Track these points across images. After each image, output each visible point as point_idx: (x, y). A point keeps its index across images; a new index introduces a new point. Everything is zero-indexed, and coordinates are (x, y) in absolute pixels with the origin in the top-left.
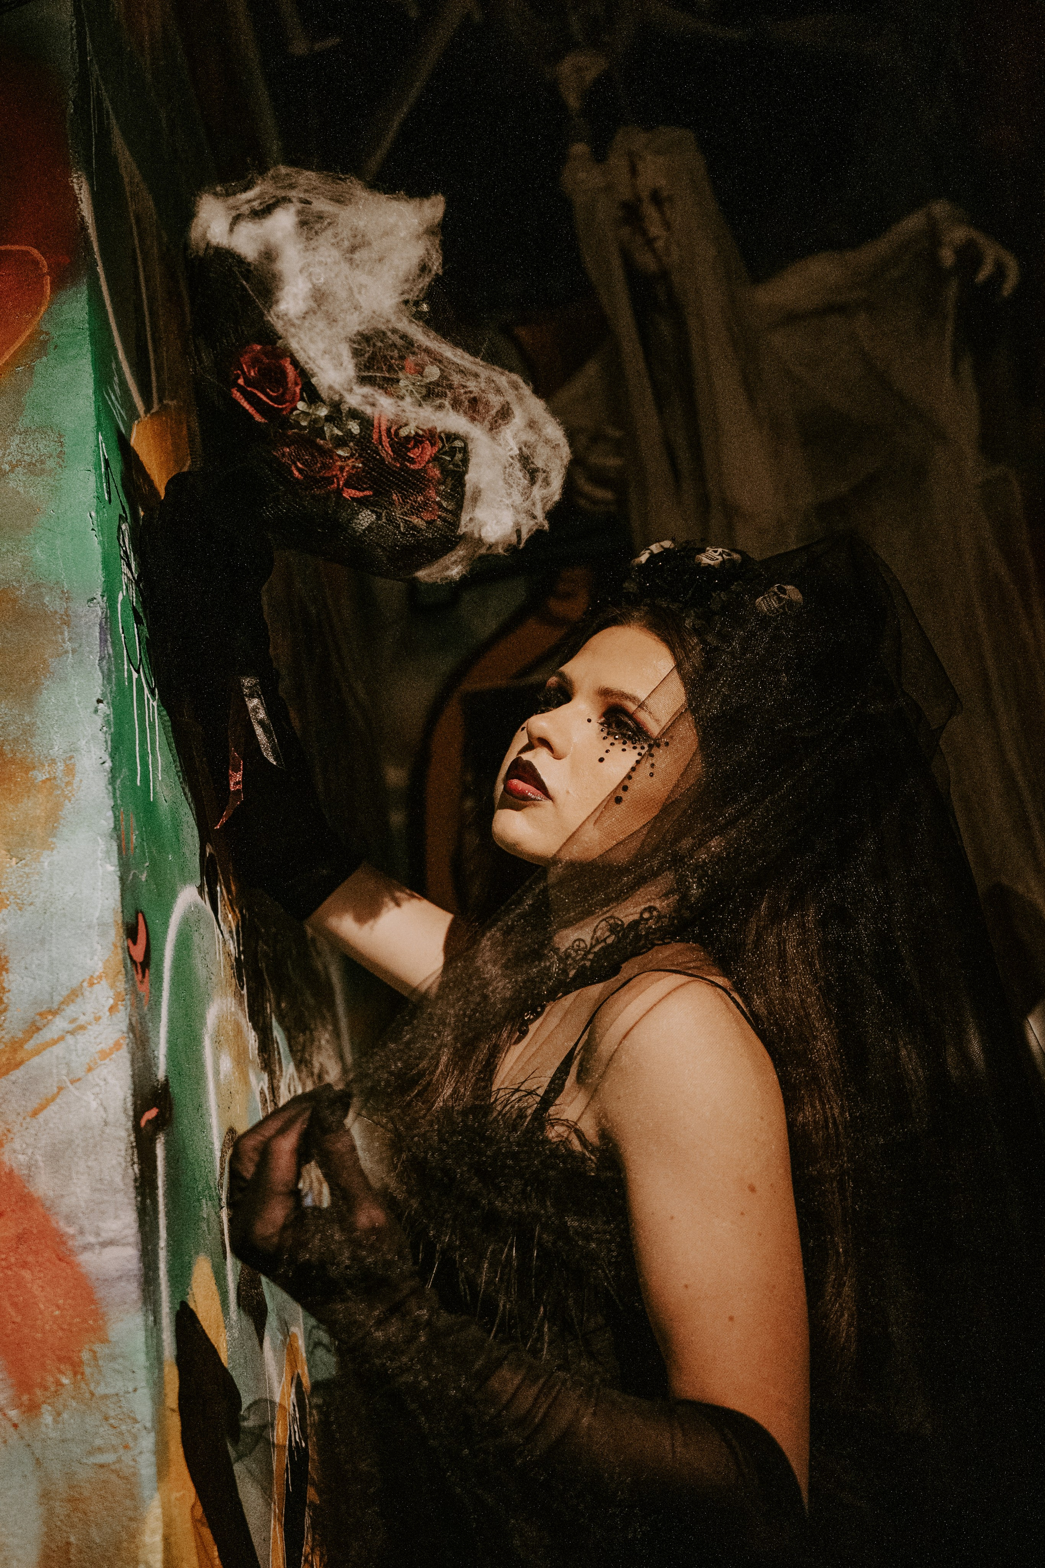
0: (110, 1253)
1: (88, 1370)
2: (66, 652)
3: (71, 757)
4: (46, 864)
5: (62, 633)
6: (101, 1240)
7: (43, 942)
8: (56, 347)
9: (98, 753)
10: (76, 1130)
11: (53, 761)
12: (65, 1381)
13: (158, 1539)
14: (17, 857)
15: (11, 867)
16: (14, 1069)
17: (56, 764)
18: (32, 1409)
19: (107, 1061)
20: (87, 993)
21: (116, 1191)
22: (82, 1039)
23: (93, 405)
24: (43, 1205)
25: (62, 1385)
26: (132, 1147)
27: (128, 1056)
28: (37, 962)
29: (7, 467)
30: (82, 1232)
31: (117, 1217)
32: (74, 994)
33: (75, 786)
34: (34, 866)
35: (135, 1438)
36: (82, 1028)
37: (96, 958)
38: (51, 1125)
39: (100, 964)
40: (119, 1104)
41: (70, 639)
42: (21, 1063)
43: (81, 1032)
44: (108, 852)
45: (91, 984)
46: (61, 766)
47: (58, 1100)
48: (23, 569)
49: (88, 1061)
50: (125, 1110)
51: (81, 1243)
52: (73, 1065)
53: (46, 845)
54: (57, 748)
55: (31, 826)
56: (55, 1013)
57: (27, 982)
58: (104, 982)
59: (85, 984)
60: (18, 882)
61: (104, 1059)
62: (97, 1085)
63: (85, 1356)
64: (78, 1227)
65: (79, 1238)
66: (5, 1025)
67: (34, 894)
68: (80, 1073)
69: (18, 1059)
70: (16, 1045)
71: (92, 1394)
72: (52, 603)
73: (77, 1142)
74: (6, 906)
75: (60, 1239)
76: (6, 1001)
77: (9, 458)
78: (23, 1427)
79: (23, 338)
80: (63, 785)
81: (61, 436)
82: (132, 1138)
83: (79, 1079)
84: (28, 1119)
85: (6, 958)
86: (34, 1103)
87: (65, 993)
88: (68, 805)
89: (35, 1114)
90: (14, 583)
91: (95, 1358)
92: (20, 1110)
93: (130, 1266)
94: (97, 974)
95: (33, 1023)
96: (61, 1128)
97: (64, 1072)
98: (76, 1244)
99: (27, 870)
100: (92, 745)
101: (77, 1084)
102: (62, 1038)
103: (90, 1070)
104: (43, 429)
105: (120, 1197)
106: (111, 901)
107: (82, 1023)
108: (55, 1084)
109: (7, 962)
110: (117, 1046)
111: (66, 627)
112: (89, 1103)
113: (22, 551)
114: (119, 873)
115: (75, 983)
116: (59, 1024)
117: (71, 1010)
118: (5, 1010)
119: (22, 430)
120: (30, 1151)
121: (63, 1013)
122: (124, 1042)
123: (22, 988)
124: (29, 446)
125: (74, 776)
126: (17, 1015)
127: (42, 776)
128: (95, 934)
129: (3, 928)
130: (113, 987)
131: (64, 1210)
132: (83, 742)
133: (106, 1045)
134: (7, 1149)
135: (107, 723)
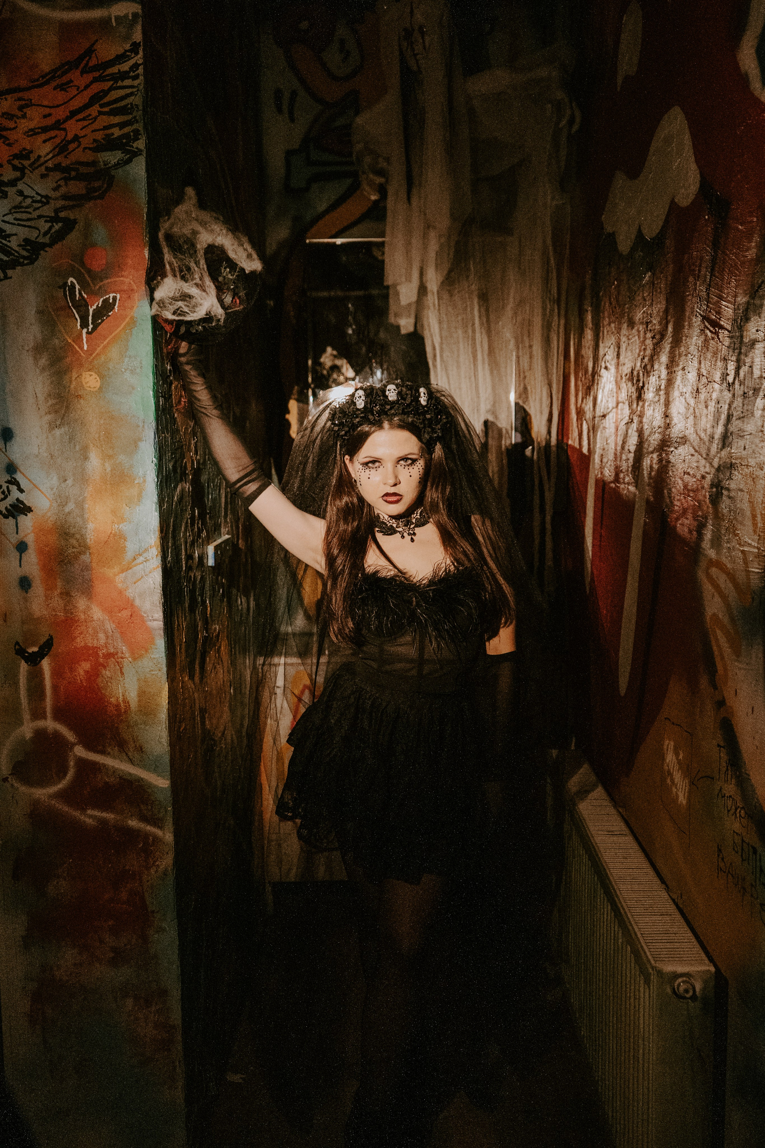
0: (155, 623)
1: (150, 651)
2: (143, 441)
3: (145, 477)
4: (138, 510)
6: (153, 619)
7: (136, 534)
8: (139, 325)
9: (153, 475)
10: (146, 589)
11: (139, 478)
14: (129, 507)
15: (127, 510)
16: (129, 570)
18: (135, 659)
19: (155, 571)
20: (149, 550)
22: (148, 563)
24: (137, 608)
28: (135, 540)
29: (123, 370)
30: (148, 616)
31: (157, 613)
32: (146, 550)
33: (146, 486)
34: (134, 510)
35: (161, 669)
36: (148, 560)
37: (152, 539)
38: (140, 587)
39: (154, 542)
40: (158, 583)
41: (144, 436)
42: (131, 568)
44: (156, 509)
45: (151, 548)
46: (141, 479)
47: (141, 580)
48: (129, 409)
49: (150, 570)
50: (160, 585)
51: (148, 619)
52: (145, 571)
53: (137, 504)
54: (140, 473)
55: (133, 498)
56: (140, 555)
57: (132, 545)
58: (155, 548)
59: (149, 548)
60: (129, 515)
62: (152, 577)
63: (149, 648)
64: (146, 615)
66: (126, 557)
67: (134, 519)
68: (147, 573)
70: (130, 563)
71: (150, 657)
72: (139, 423)
73: (146, 592)
74: (126, 522)
75: (142, 617)
76: (126, 550)
77: (124, 367)
78: (133, 663)
79: (128, 319)
80: (142, 486)
81: (141, 360)
84: (133, 584)
85: (126, 537)
86: (134, 580)
87: (143, 549)
88: (144, 492)
89: (135, 583)
90: (127, 414)
91: (151, 648)
92: (131, 582)
93: (160, 626)
94: (153, 545)
95: (134, 557)
96: (142, 588)
97: (143, 572)
98: (146, 619)
99: (132, 511)
100: (151, 473)
101: (146, 576)
102: (142, 563)
103: (150, 573)
104: (135, 357)
105: (158, 608)
106: (156, 523)
108: (140, 575)
109: (126, 539)
111: (143, 432)
112: (150, 582)
113: (129, 403)
114: (158, 515)
115: (146, 547)
116: (141, 559)
117: (145, 555)
118: (126, 553)
119: (128, 356)
120: (134, 593)
121: (143, 556)
122: (159, 566)
123: (131, 547)
124: (131, 363)
125: (145, 483)
126: (129, 555)
127: (136, 482)
128: (152, 533)
129: (125, 528)
130: (157, 549)
131: (143, 610)
132: (148, 472)
133: (155, 566)
134: (127, 591)
135: (156, 465)
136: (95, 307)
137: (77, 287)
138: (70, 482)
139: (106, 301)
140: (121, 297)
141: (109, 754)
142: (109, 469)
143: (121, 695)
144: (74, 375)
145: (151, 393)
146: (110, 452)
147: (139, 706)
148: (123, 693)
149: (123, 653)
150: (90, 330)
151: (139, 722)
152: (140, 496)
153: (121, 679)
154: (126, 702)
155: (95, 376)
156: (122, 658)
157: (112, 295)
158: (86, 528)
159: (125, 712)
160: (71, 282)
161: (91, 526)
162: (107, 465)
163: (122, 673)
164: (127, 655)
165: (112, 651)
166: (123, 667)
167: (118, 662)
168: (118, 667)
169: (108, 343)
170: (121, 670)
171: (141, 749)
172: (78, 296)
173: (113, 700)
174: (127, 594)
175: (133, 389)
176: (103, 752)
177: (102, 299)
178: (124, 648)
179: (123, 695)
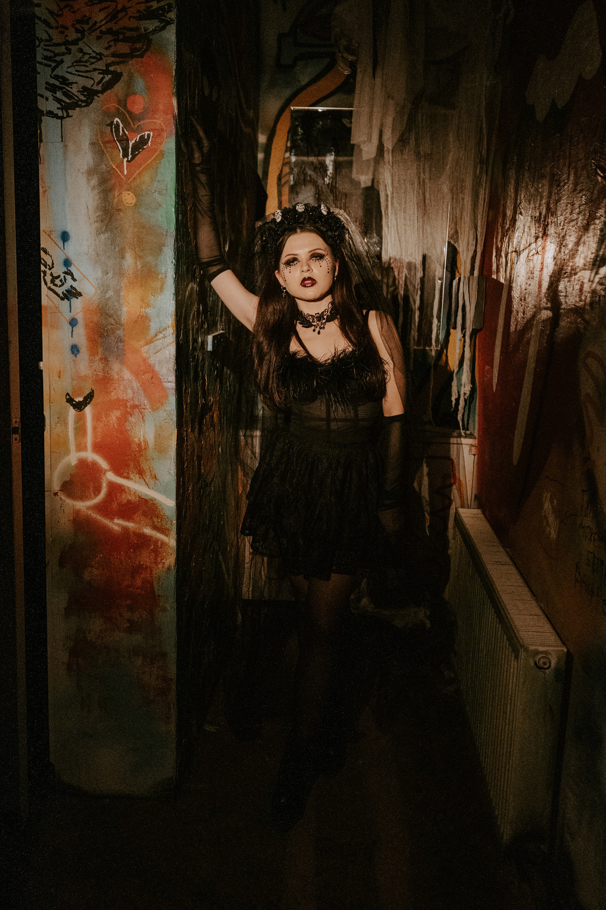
0: (170, 384)
1: (165, 405)
2: (166, 246)
3: (166, 273)
4: (160, 298)
6: (168, 381)
7: (158, 316)
8: (166, 157)
9: (172, 273)
10: (164, 358)
12: (161, 406)
13: (176, 437)
14: (153, 296)
15: (152, 298)
16: (151, 343)
18: (153, 411)
19: (171, 345)
20: (167, 329)
22: (166, 339)
23: (175, 176)
24: (157, 372)
26: (175, 363)
27: (175, 344)
28: (157, 321)
29: (153, 191)
31: (171, 377)
32: (165, 329)
33: (167, 281)
34: (157, 299)
35: (173, 419)
36: (166, 337)
37: (170, 322)
38: (159, 356)
41: (167, 243)
42: (153, 342)
44: (173, 299)
45: (168, 327)
46: (163, 275)
47: (160, 351)
48: (156, 221)
49: (167, 344)
50: (174, 356)
52: (164, 344)
53: (160, 294)
54: (163, 270)
55: (157, 289)
56: (160, 332)
58: (171, 328)
60: (153, 302)
62: (169, 350)
63: (165, 402)
64: (163, 378)
66: (150, 333)
67: (157, 305)
68: (165, 346)
70: (152, 338)
72: (163, 232)
73: (164, 361)
74: (151, 307)
75: (160, 379)
76: (150, 328)
78: (152, 413)
79: (158, 152)
80: (164, 280)
81: (167, 184)
83: (165, 348)
84: (154, 354)
86: (155, 351)
87: (163, 328)
88: (165, 285)
89: (156, 353)
90: (155, 225)
92: (153, 352)
93: (173, 387)
94: (170, 325)
95: (156, 334)
96: (161, 357)
97: (162, 346)
98: (163, 381)
99: (155, 299)
102: (162, 338)
103: (167, 346)
104: (162, 181)
105: (172, 373)
106: (173, 309)
108: (160, 348)
109: (151, 320)
110: (173, 342)
111: (166, 239)
112: (167, 353)
113: (156, 216)
115: (165, 327)
116: (161, 335)
117: (164, 332)
118: (150, 330)
119: (157, 180)
120: (154, 361)
121: (162, 333)
122: (175, 342)
123: (154, 326)
124: (159, 186)
125: (166, 278)
126: (152, 332)
127: (160, 277)
128: (169, 316)
129: (150, 312)
130: (173, 329)
131: (161, 374)
132: (169, 270)
133: (171, 341)
134: (150, 359)
135: (174, 265)
136: (133, 142)
137: (121, 125)
138: (110, 275)
139: (142, 137)
140: (153, 135)
141: (132, 479)
142: (139, 267)
143: (142, 436)
144: (116, 193)
145: (173, 209)
146: (141, 254)
147: (156, 445)
148: (143, 434)
149: (144, 406)
150: (129, 159)
151: (155, 457)
152: (162, 289)
153: (143, 425)
154: (146, 442)
155: (132, 194)
156: (144, 409)
157: (147, 133)
158: (121, 310)
159: (145, 449)
160: (117, 121)
161: (125, 309)
162: (138, 263)
163: (144, 420)
164: (148, 407)
165: (137, 404)
166: (144, 416)
167: (140, 412)
168: (141, 416)
169: (142, 170)
170: (143, 418)
171: (155, 477)
172: (121, 132)
173: (136, 440)
174: (149, 361)
175: (160, 206)
176: (128, 478)
177: (139, 136)
178: (146, 401)
179: (144, 437)
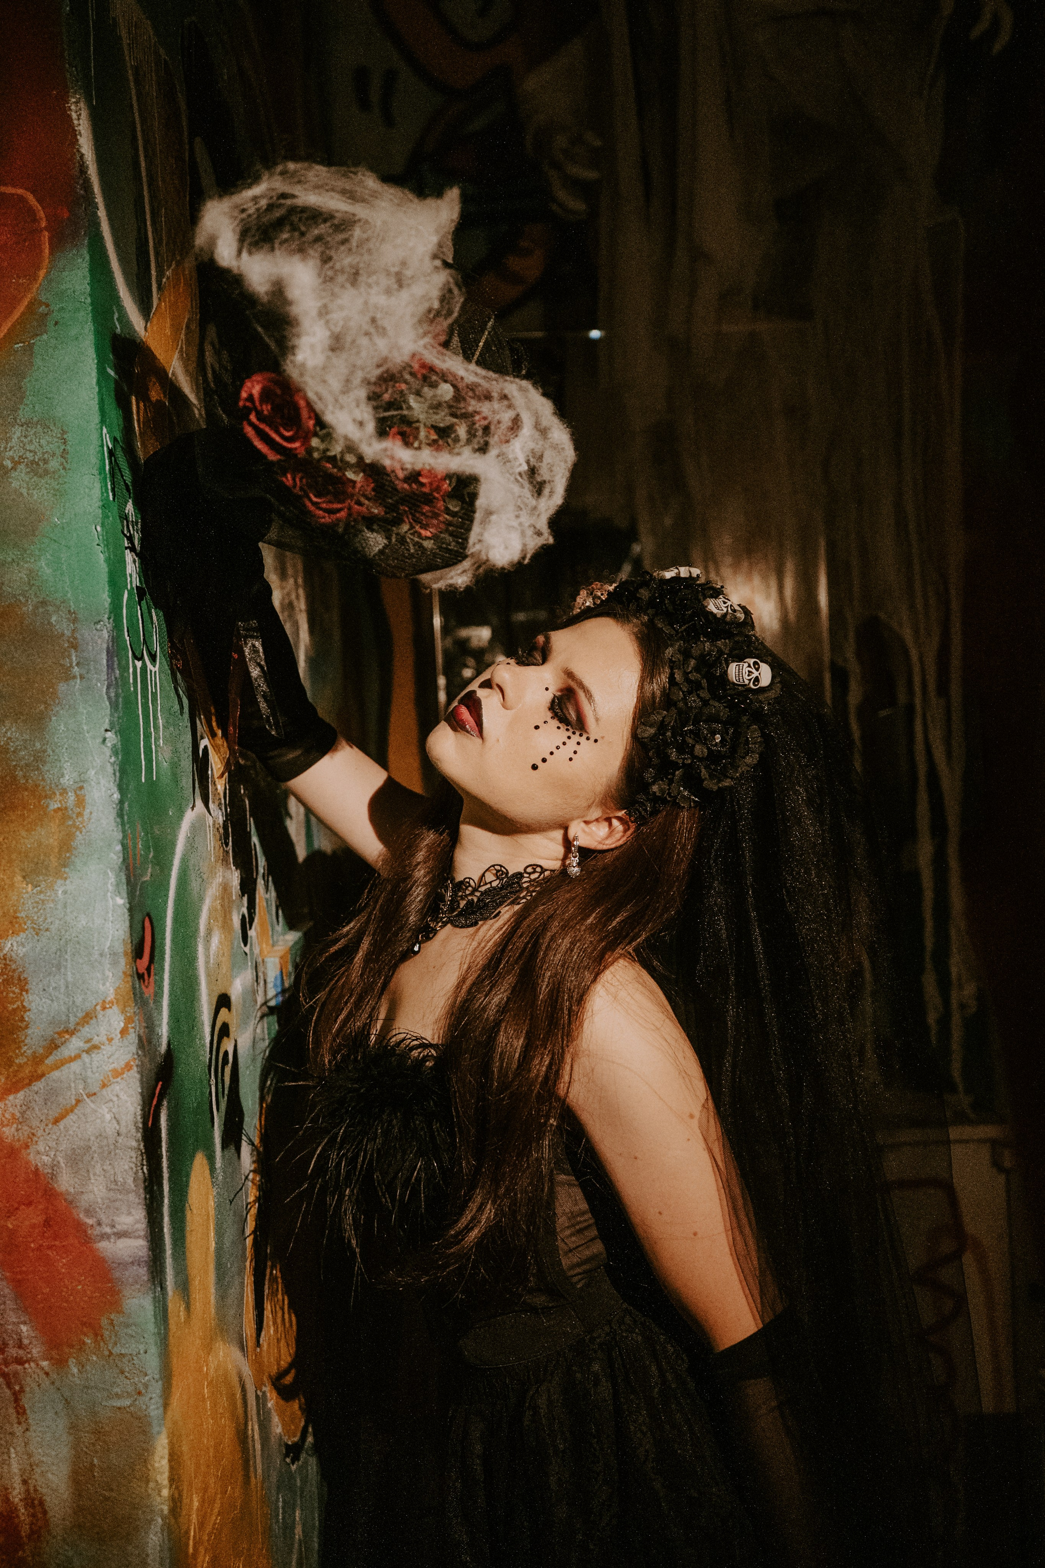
0: (123, 1243)
1: (106, 1333)
2: (74, 677)
3: (81, 788)
4: (60, 892)
5: (69, 656)
6: (115, 1230)
7: (59, 967)
8: (56, 323)
9: (107, 785)
10: (93, 1138)
11: (64, 792)
12: (89, 1341)
13: (165, 1462)
14: (32, 884)
15: (27, 892)
16: (36, 1081)
17: (67, 793)
18: (60, 1363)
19: (119, 1079)
20: (100, 1016)
21: (128, 1192)
22: (96, 1057)
23: (96, 397)
24: (65, 1200)
25: (84, 1343)
26: (142, 1153)
27: (138, 1076)
28: (54, 985)
29: (9, 464)
30: (99, 1224)
31: (129, 1214)
32: (88, 1017)
33: (86, 817)
34: (48, 894)
35: (146, 1386)
36: (96, 1047)
37: (108, 984)
38: (71, 1132)
39: (112, 991)
40: (130, 1118)
41: (78, 664)
42: (43, 1075)
43: (96, 1051)
44: (117, 885)
45: (104, 1008)
46: (71, 797)
47: (76, 1111)
48: (29, 583)
49: (102, 1078)
50: (136, 1123)
51: (99, 1233)
52: (89, 1081)
53: (59, 874)
54: (67, 777)
55: (45, 855)
56: (72, 1033)
57: (45, 1003)
58: (115, 1008)
59: (98, 1008)
60: (34, 908)
61: (117, 1077)
62: (111, 1100)
63: (104, 1322)
64: (95, 1220)
65: (98, 1228)
66: (26, 1041)
67: (49, 920)
68: (96, 1090)
69: (39, 1072)
70: (37, 1060)
71: (111, 1354)
72: (59, 622)
73: (93, 1148)
74: (24, 931)
75: (80, 1228)
76: (27, 1019)
77: (11, 453)
78: (53, 1375)
79: (21, 308)
80: (74, 816)
81: (64, 432)
82: (142, 1147)
83: (95, 1094)
84: (50, 1126)
85: (25, 979)
86: (54, 1113)
87: (80, 1015)
88: (79, 836)
89: (56, 1121)
90: (21, 598)
91: (112, 1324)
92: (43, 1118)
93: (140, 1254)
94: (109, 999)
95: (53, 1041)
96: (80, 1135)
97: (81, 1087)
98: (95, 1233)
99: (42, 896)
100: (100, 777)
101: (92, 1098)
102: (78, 1057)
103: (104, 1086)
104: (45, 423)
105: (132, 1197)
106: (121, 932)
107: (97, 1043)
108: (73, 1097)
109: (27, 983)
110: (128, 1067)
111: (73, 651)
112: (103, 1115)
113: (27, 562)
114: (128, 906)
115: (88, 1006)
116: (75, 1044)
117: (86, 1031)
118: (27, 1027)
119: (23, 420)
120: (52, 1153)
121: (79, 1034)
122: (134, 1066)
123: (41, 1009)
124: (31, 441)
125: (84, 807)
126: (35, 1034)
127: (54, 805)
128: (106, 962)
129: (22, 951)
130: (124, 1012)
131: (84, 1205)
132: (92, 772)
133: (119, 1064)
134: (32, 1150)
135: (115, 752)
143: (16, 1479)
145: (97, 532)
147: (78, 1510)
148: (23, 1471)
149: (20, 1346)
152: (66, 847)
153: (18, 1430)
154: (35, 1502)
156: (20, 1361)
159: (32, 1532)
163: (21, 1411)
164: (35, 1351)
166: (22, 1390)
168: (6, 1393)
170: (17, 1400)
174: (31, 1157)
175: (40, 519)
178: (24, 1328)
179: (25, 1482)
